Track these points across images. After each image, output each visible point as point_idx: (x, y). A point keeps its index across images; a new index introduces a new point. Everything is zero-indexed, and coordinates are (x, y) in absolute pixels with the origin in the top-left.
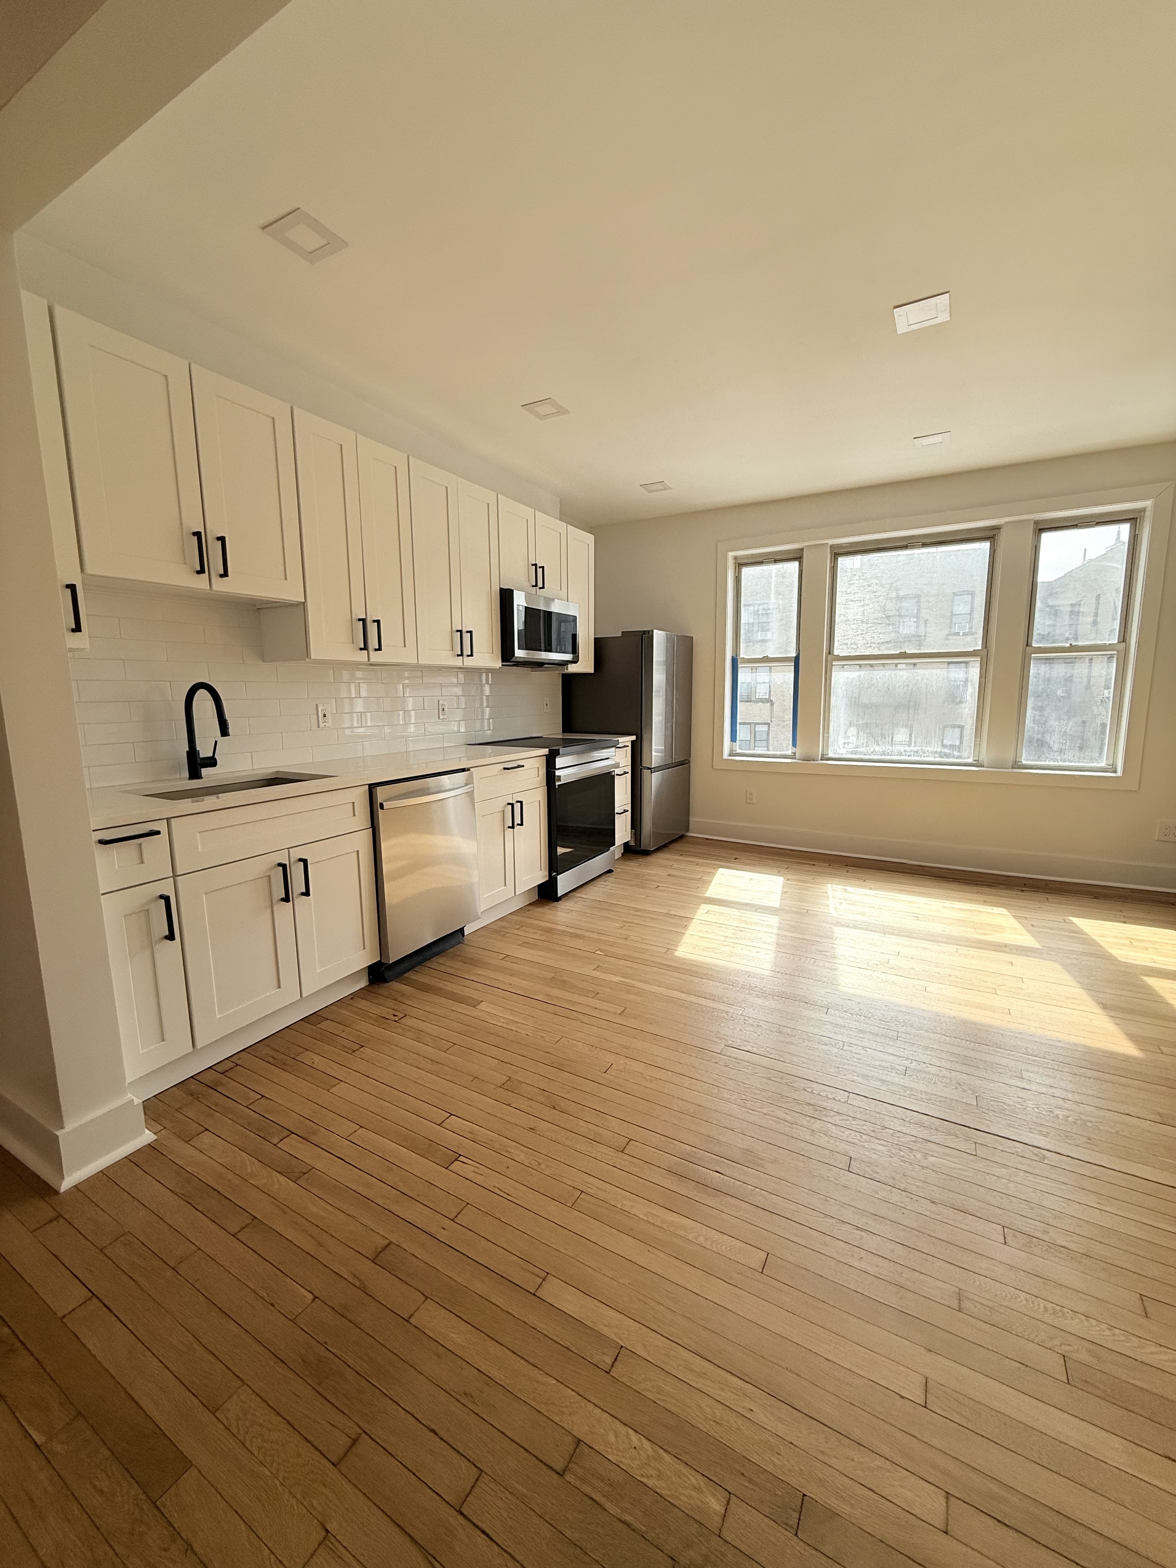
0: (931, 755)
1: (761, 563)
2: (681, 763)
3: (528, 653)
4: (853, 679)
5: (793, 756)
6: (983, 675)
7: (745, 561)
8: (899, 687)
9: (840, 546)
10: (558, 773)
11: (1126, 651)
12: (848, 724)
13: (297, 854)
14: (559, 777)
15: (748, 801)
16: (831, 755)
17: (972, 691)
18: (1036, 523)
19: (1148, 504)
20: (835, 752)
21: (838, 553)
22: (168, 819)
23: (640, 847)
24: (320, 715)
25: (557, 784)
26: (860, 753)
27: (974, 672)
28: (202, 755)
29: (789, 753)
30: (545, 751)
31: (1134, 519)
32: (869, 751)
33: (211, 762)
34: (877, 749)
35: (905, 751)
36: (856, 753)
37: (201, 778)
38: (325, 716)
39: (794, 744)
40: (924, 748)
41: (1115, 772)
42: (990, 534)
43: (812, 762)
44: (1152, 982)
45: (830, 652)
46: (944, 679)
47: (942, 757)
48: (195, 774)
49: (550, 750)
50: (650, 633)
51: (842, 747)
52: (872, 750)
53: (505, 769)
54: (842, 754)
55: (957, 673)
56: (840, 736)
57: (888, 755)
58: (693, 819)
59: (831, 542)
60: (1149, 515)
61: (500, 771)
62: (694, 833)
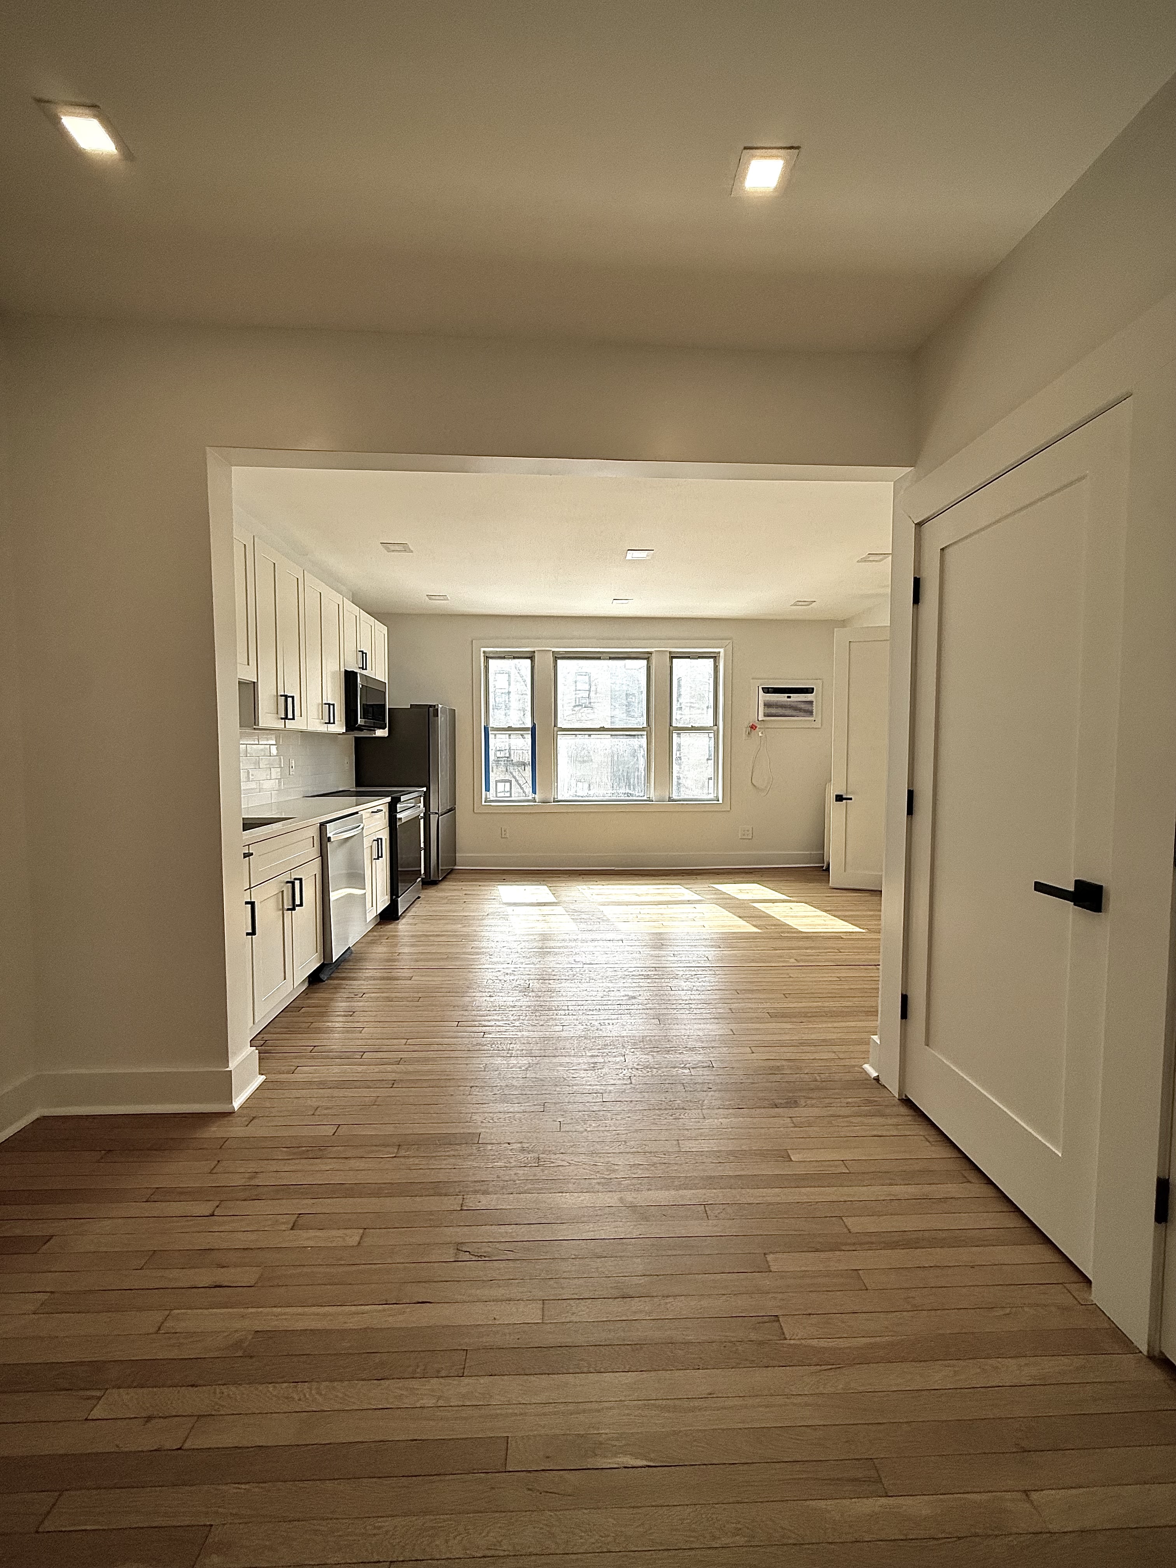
0: (623, 795)
1: (504, 658)
2: (449, 811)
3: (365, 722)
4: (574, 745)
5: (534, 800)
6: (648, 743)
7: (491, 655)
9: (559, 653)
10: (399, 816)
11: (718, 729)
13: (293, 874)
14: (400, 819)
15: (503, 836)
16: (560, 798)
17: (643, 752)
18: (670, 652)
19: (722, 650)
20: (563, 796)
21: (557, 657)
23: (430, 878)
25: (398, 824)
27: (643, 741)
29: (530, 798)
30: (389, 799)
31: (715, 657)
39: (534, 792)
40: (618, 791)
41: (718, 801)
42: (647, 656)
43: (547, 804)
44: (755, 905)
45: (555, 725)
46: (628, 746)
47: (629, 796)
50: (436, 707)
51: (566, 792)
53: (372, 812)
54: (567, 797)
55: (633, 742)
56: (565, 784)
58: (458, 855)
59: (554, 649)
60: (722, 654)
61: (370, 814)
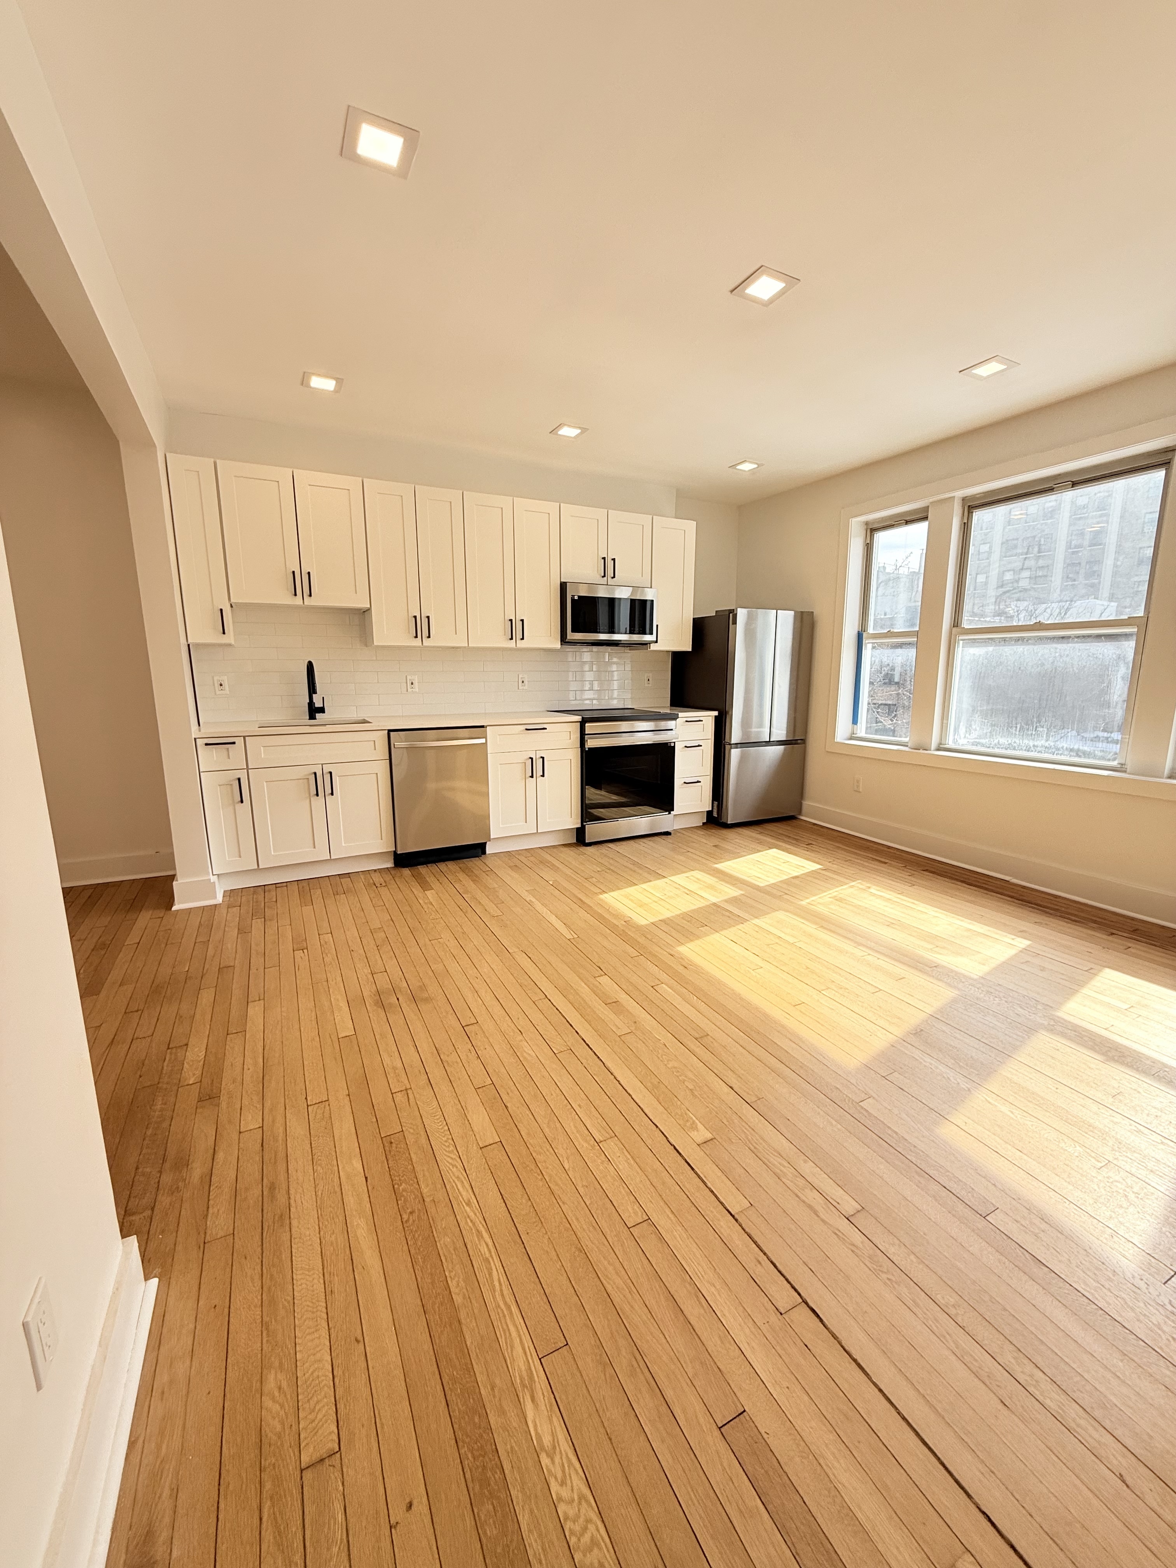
0: (1066, 753)
2: (788, 743)
3: (583, 636)
4: (980, 655)
6: (1139, 651)
7: (878, 525)
8: (1032, 667)
9: (973, 497)
12: (971, 709)
13: (327, 769)
16: (951, 744)
17: (1123, 672)
20: (955, 741)
21: (973, 505)
22: (244, 737)
23: (721, 819)
24: (409, 684)
25: (594, 747)
26: (983, 745)
27: (1129, 647)
28: (317, 705)
30: (579, 719)
32: (993, 743)
33: (322, 710)
34: (1003, 741)
35: (1034, 746)
36: (977, 744)
37: (315, 719)
38: (412, 684)
42: (1163, 458)
43: (921, 751)
45: (956, 623)
46: (1089, 656)
47: (1080, 756)
48: (312, 717)
49: (583, 718)
50: (735, 612)
51: (962, 736)
52: (996, 741)
53: (527, 729)
54: (963, 745)
55: (1107, 650)
56: (962, 724)
57: (1014, 749)
58: (807, 804)
59: (964, 493)
61: (523, 731)
62: (806, 817)
